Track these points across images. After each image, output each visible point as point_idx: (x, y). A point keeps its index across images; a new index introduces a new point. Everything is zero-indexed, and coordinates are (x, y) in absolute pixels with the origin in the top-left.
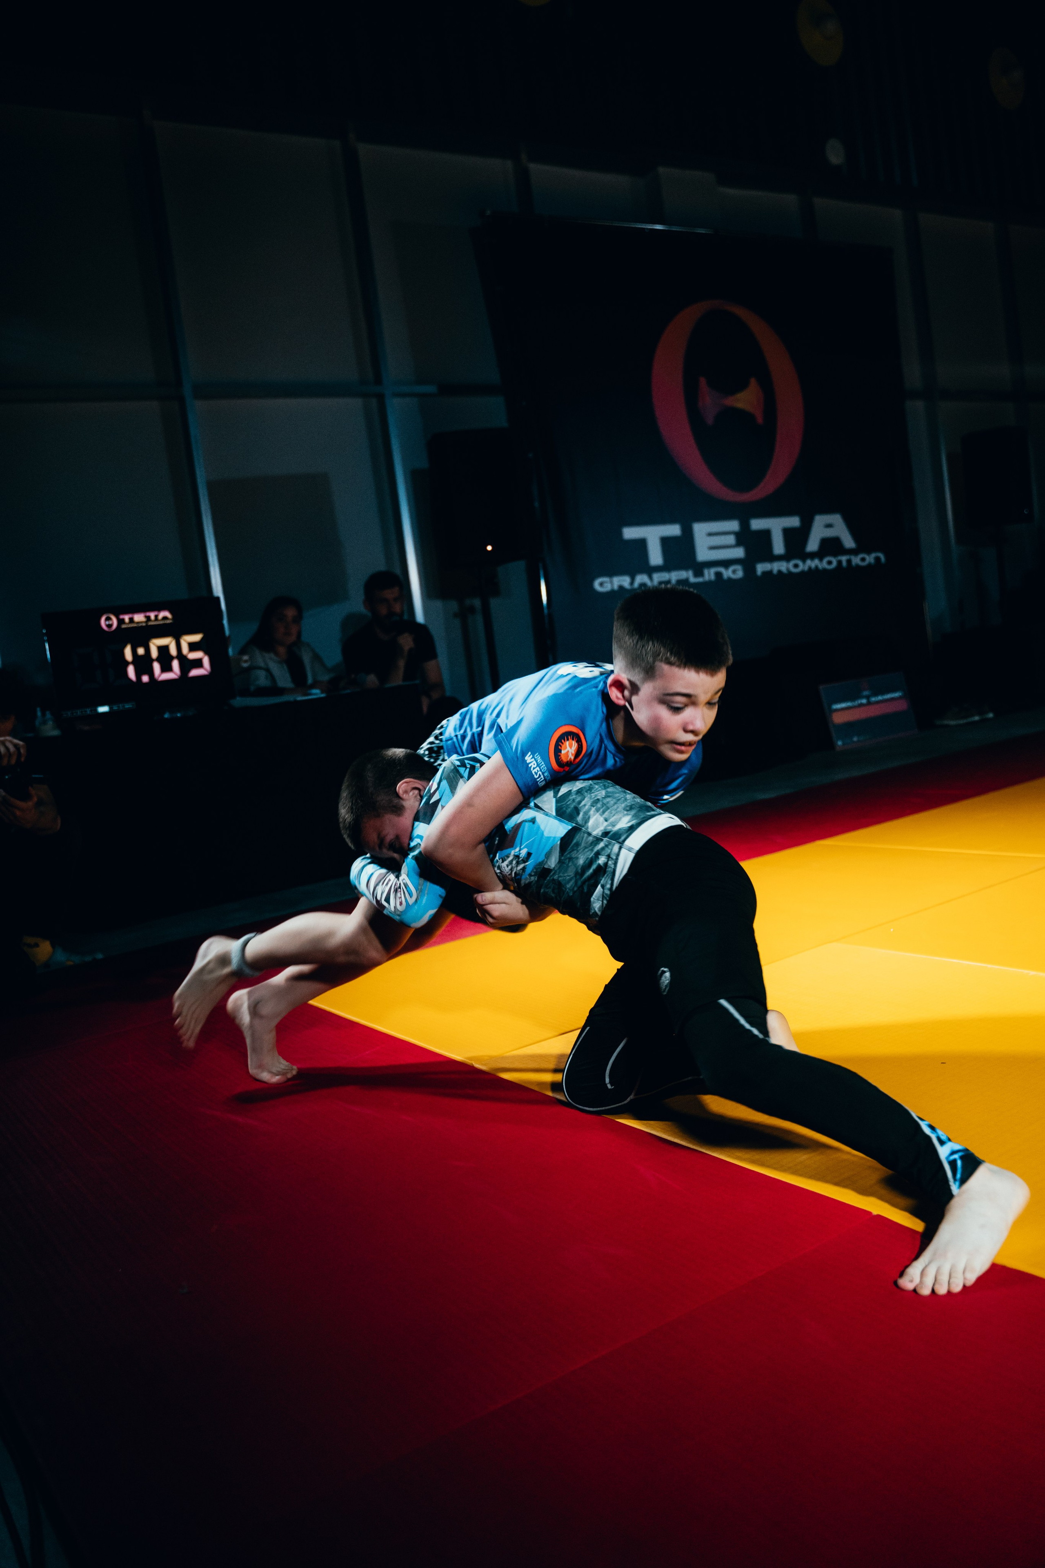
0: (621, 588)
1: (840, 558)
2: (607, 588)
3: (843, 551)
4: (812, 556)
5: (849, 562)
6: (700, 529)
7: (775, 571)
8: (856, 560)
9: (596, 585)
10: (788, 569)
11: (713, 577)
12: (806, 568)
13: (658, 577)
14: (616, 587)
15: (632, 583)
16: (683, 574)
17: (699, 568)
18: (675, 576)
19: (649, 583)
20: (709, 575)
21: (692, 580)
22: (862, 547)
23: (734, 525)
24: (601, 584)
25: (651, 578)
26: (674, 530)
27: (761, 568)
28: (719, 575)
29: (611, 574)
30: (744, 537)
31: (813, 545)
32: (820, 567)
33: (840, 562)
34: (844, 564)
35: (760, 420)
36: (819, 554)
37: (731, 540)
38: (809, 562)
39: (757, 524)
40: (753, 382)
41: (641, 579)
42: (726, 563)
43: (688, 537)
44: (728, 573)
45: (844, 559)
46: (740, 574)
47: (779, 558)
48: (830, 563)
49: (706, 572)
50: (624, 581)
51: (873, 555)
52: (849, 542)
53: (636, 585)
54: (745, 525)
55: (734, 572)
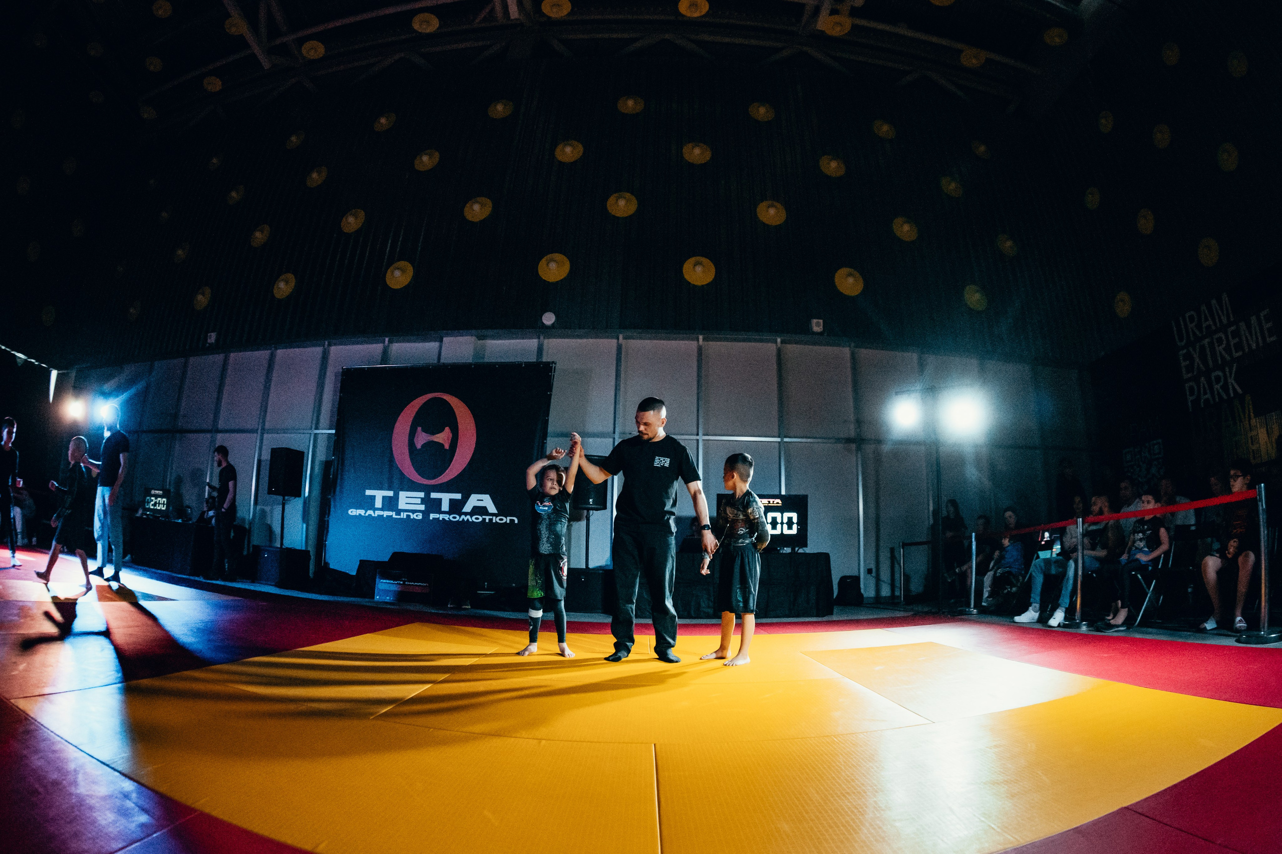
0: (360, 515)
1: (484, 517)
2: (354, 514)
3: (488, 514)
4: (466, 514)
5: (491, 520)
6: (403, 495)
7: (441, 519)
8: (495, 520)
9: (349, 512)
10: (449, 518)
11: (405, 517)
12: (461, 520)
13: (378, 513)
14: (358, 514)
15: (365, 514)
16: (390, 513)
17: (399, 512)
18: (386, 514)
19: (373, 515)
20: (403, 515)
21: (394, 516)
22: (501, 512)
23: (422, 495)
24: (352, 512)
25: (374, 513)
26: (390, 493)
27: (432, 516)
28: (408, 516)
29: (357, 508)
30: (425, 501)
31: (468, 508)
32: (470, 520)
33: (484, 519)
34: (487, 521)
35: (447, 447)
36: (471, 514)
37: (419, 501)
38: (463, 517)
39: (434, 495)
40: (447, 429)
41: (370, 512)
42: (414, 512)
43: (396, 498)
44: (413, 516)
45: (487, 518)
46: (420, 517)
47: (445, 513)
48: (477, 519)
49: (402, 513)
50: (362, 512)
51: (509, 518)
52: (492, 509)
53: (367, 515)
54: (428, 495)
55: (417, 516)
